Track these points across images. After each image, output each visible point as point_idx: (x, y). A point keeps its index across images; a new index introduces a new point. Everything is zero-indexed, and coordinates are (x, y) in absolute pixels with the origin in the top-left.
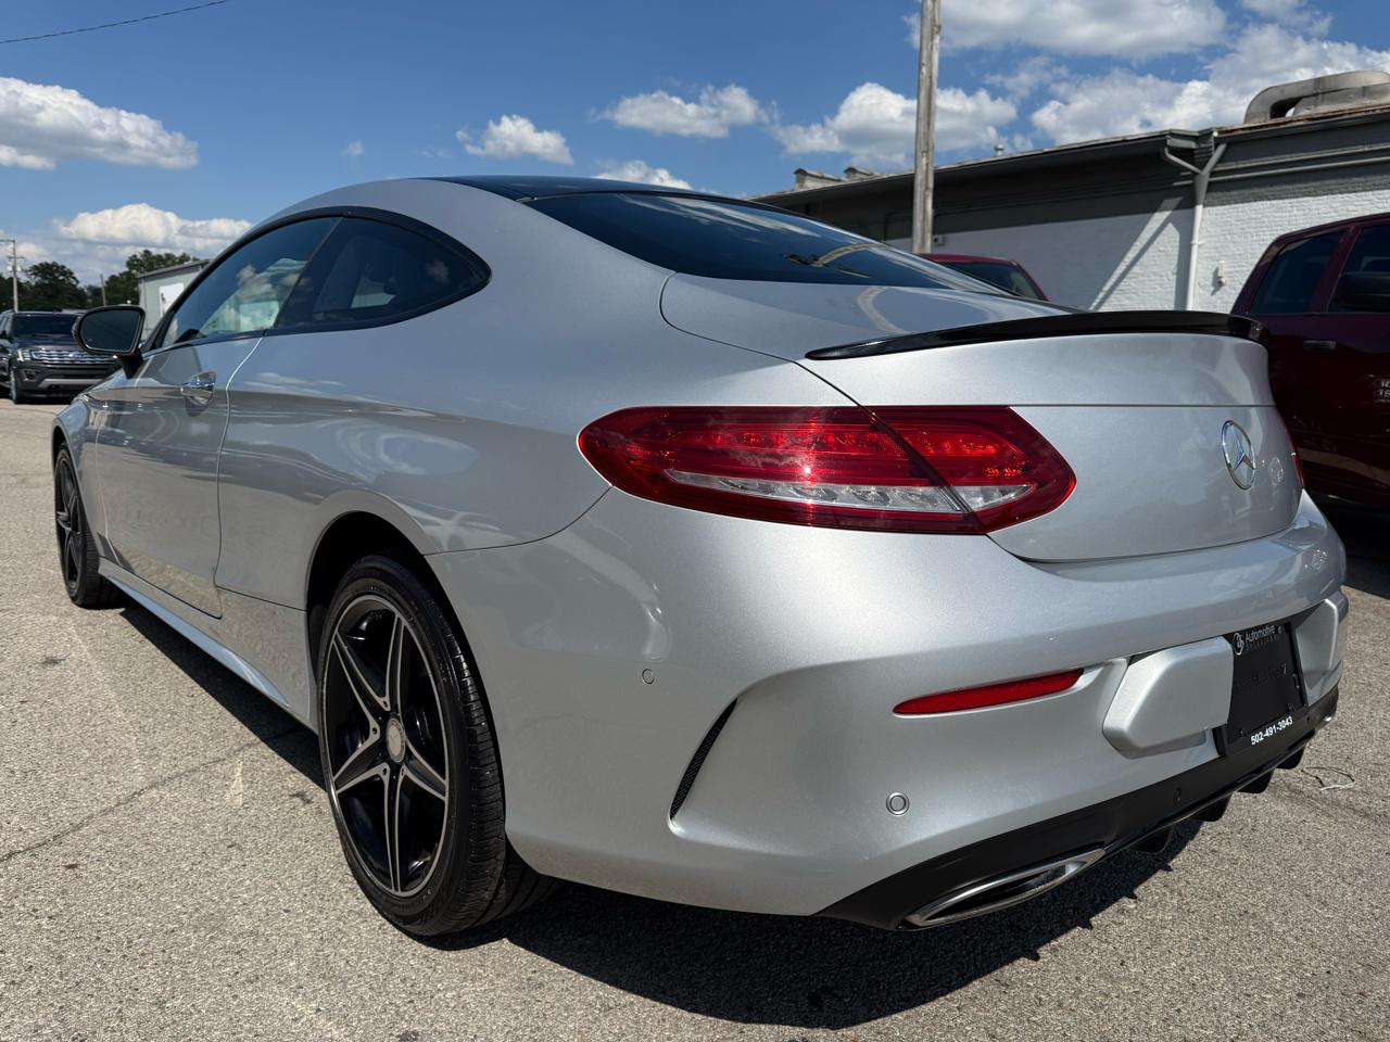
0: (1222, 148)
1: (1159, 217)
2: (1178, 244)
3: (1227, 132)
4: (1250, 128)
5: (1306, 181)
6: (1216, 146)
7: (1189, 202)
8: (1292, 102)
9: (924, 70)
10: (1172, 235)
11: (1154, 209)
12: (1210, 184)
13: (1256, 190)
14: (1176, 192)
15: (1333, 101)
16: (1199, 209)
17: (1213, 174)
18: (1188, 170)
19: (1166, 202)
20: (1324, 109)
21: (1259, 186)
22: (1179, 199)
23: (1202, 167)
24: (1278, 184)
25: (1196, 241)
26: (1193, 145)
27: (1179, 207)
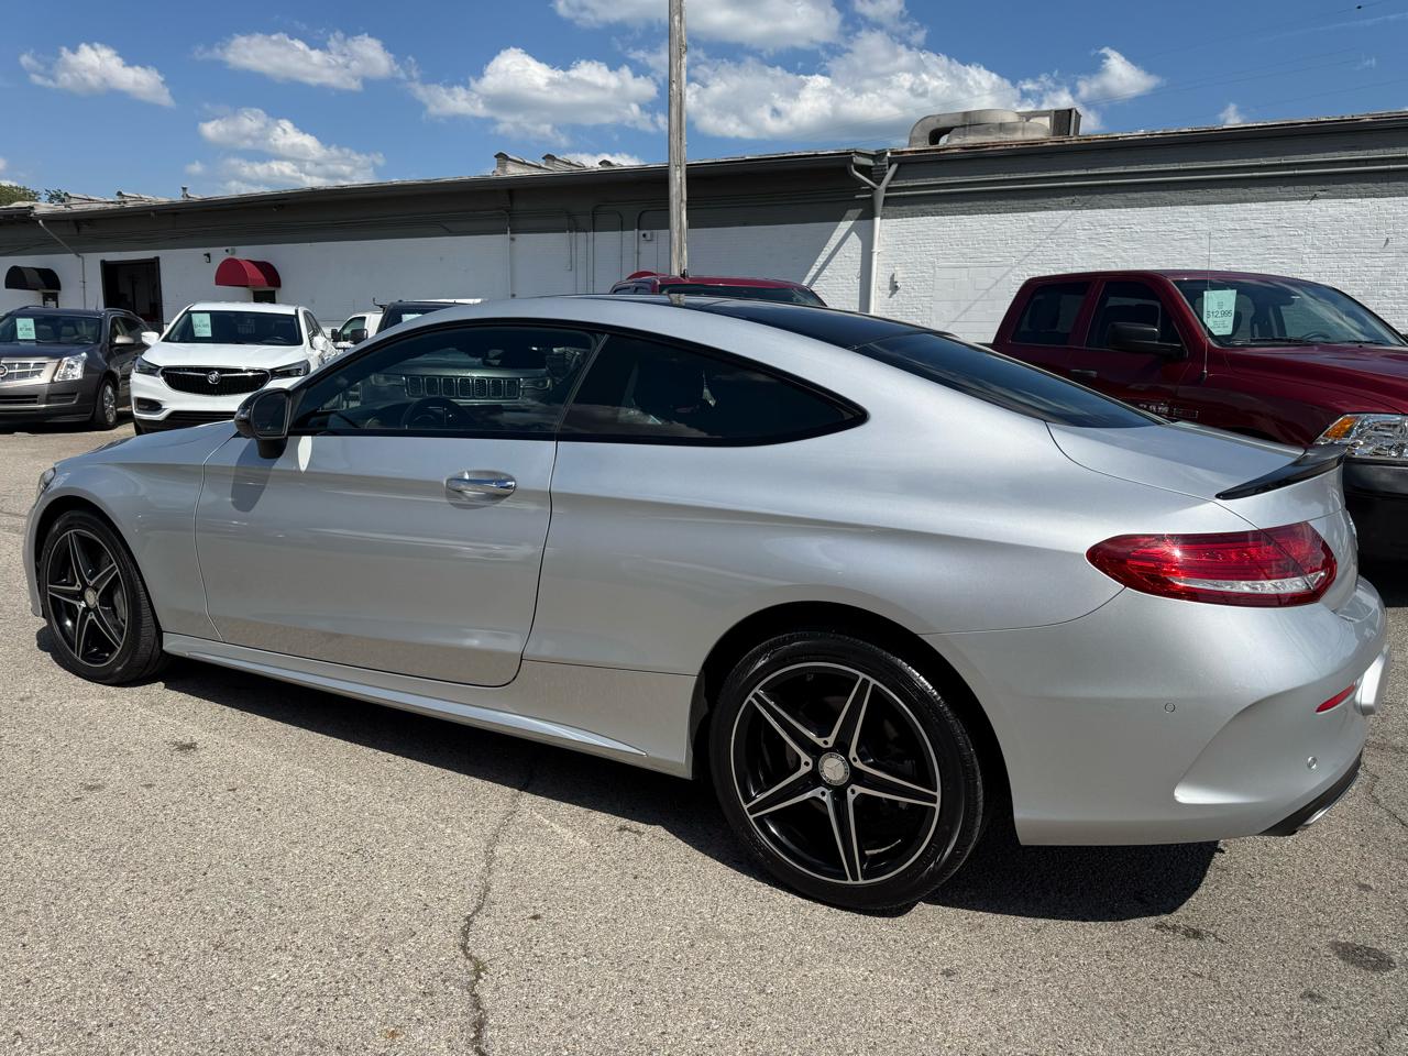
0: (894, 167)
1: (844, 226)
2: (860, 251)
3: (898, 153)
4: (916, 152)
5: (962, 201)
6: (890, 166)
7: (869, 214)
8: (946, 131)
9: (674, 86)
10: (854, 240)
11: (839, 218)
12: (886, 198)
13: (923, 207)
14: (856, 204)
15: (978, 132)
16: (878, 220)
17: (888, 190)
18: (868, 184)
19: (850, 213)
20: (972, 140)
21: (926, 203)
22: (860, 210)
23: (879, 183)
24: (941, 202)
25: (876, 249)
26: (870, 162)
27: (861, 218)
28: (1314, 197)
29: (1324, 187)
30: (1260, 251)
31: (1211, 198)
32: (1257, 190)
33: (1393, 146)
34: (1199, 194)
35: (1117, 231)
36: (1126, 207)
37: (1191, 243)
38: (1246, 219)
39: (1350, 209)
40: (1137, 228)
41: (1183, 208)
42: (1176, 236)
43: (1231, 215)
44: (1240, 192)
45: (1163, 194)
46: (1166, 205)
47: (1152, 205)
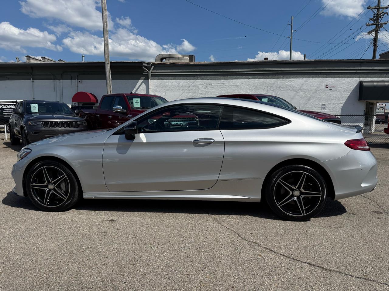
0: (153, 67)
1: (140, 81)
2: (145, 88)
3: (153, 63)
4: (158, 63)
5: (171, 76)
6: (152, 66)
7: (147, 78)
8: (165, 58)
10: (144, 86)
11: (139, 79)
12: (151, 74)
13: (162, 77)
14: (144, 76)
15: (173, 59)
16: (150, 80)
17: (152, 72)
18: (147, 71)
19: (142, 78)
20: (172, 61)
21: (162, 76)
22: (145, 77)
23: (149, 70)
24: (165, 76)
25: (150, 87)
26: (146, 65)
27: (145, 79)
28: (249, 79)
29: (251, 76)
30: (239, 90)
31: (228, 78)
32: (238, 77)
33: (263, 68)
34: (226, 77)
35: (208, 85)
36: (210, 79)
37: (225, 88)
38: (236, 83)
39: (256, 81)
40: (213, 85)
41: (223, 80)
42: (222, 87)
43: (233, 82)
44: (234, 77)
45: (218, 77)
46: (219, 79)
47: (216, 79)
